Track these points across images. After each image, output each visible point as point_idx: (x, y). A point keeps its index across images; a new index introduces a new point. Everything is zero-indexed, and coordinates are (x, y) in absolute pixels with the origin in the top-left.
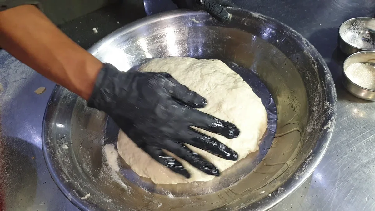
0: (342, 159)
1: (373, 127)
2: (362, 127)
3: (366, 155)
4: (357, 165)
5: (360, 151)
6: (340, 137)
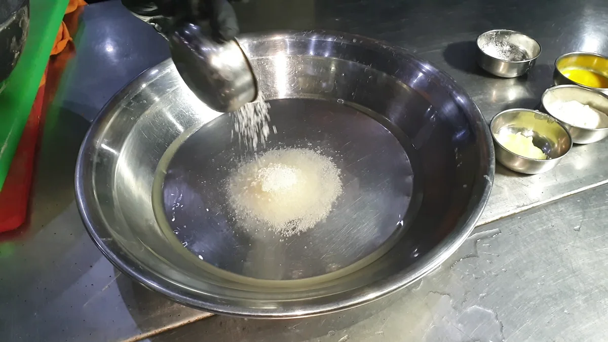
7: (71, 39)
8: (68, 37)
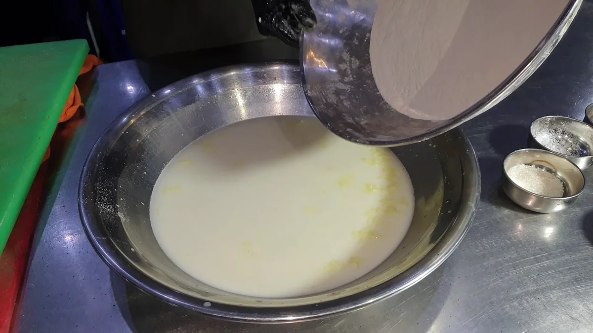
0: (501, 281)
1: (553, 251)
2: (537, 248)
3: (535, 281)
4: (519, 291)
5: (527, 275)
6: (505, 254)
7: (82, 104)
8: (79, 103)
